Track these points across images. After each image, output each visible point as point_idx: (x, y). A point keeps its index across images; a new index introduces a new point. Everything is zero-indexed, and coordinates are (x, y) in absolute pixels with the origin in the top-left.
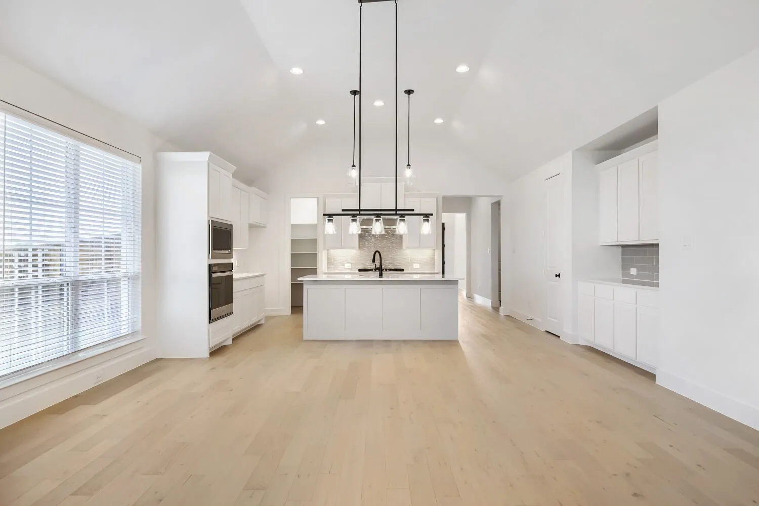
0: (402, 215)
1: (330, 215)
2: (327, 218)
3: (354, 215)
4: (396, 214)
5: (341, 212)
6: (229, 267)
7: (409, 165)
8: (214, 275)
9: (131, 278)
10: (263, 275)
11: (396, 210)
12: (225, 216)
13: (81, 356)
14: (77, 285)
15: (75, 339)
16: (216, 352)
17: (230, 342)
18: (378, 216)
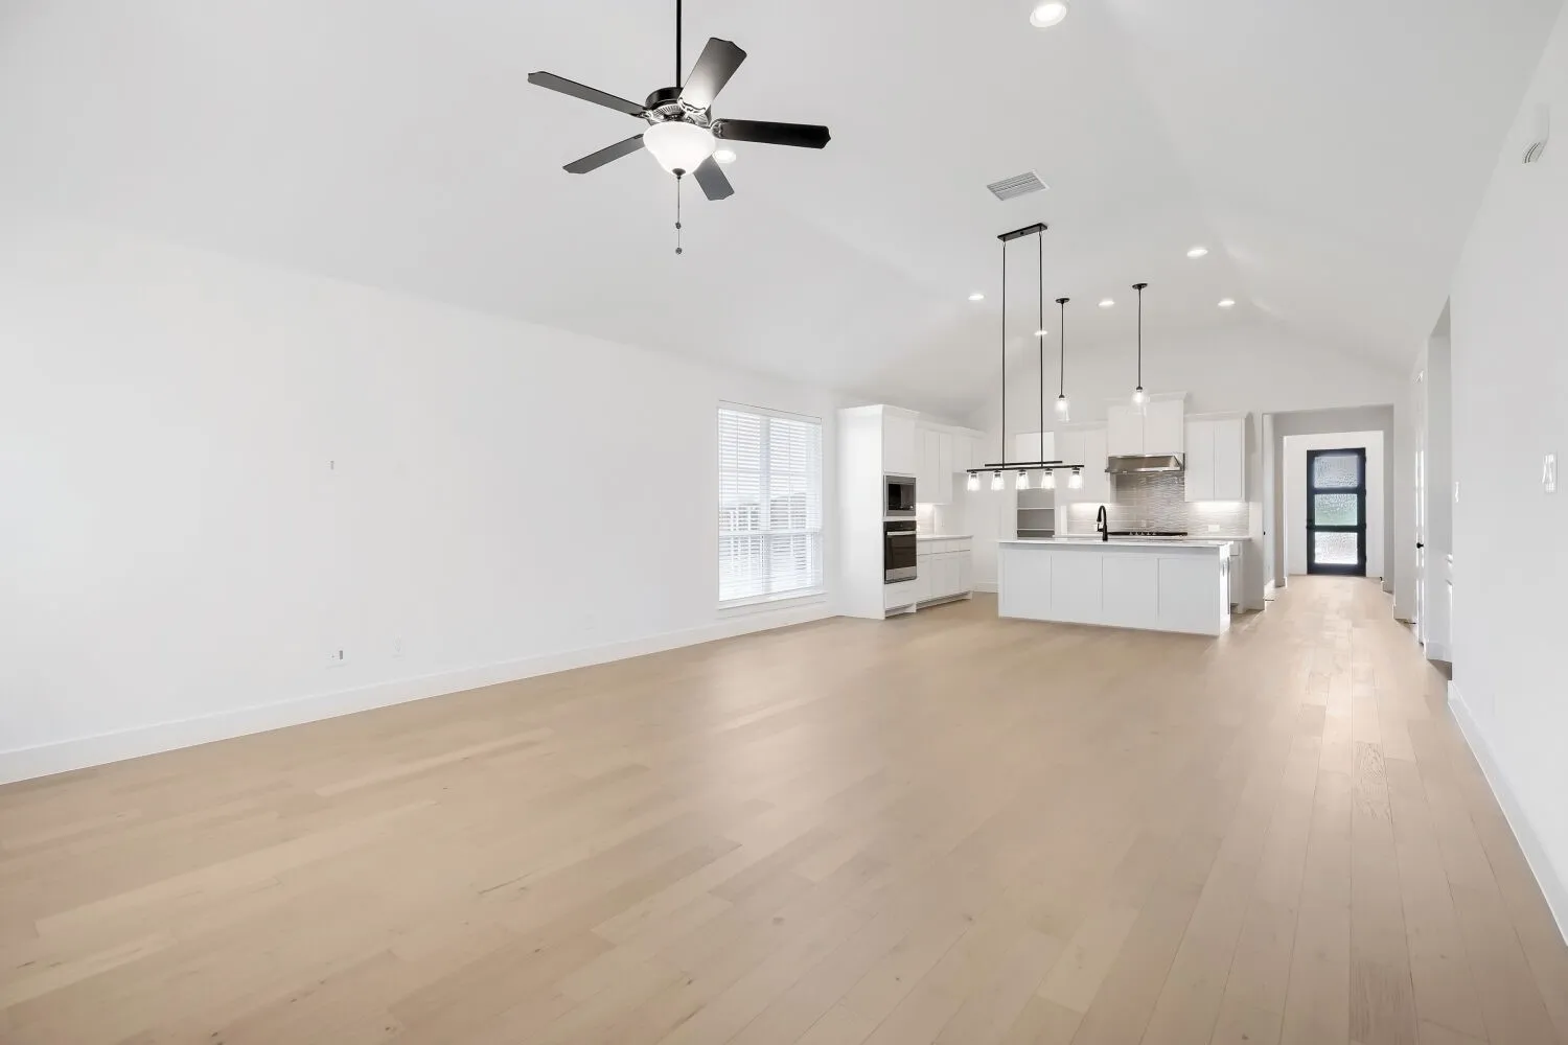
0: (1048, 468)
1: (974, 471)
2: (970, 474)
3: (997, 470)
4: (1042, 467)
5: (984, 468)
6: (912, 525)
7: (1139, 388)
8: (889, 533)
9: (814, 534)
10: (970, 537)
11: (1042, 463)
12: (902, 470)
13: (773, 598)
14: (768, 538)
15: (768, 582)
16: (895, 615)
17: (913, 609)
18: (1022, 469)
